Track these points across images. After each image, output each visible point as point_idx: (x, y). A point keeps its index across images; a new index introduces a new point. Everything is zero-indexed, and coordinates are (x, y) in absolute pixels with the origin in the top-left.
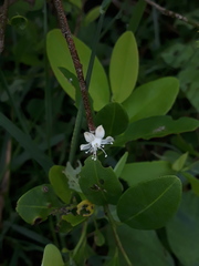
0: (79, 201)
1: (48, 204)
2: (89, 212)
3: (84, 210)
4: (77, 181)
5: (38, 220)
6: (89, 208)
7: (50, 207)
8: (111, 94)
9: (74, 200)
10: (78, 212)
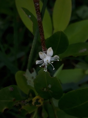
0: (34, 96)
1: (13, 99)
2: (40, 103)
3: (37, 102)
4: (32, 81)
5: (6, 110)
6: (40, 101)
7: (14, 100)
8: (53, 29)
9: (31, 95)
10: (33, 103)
